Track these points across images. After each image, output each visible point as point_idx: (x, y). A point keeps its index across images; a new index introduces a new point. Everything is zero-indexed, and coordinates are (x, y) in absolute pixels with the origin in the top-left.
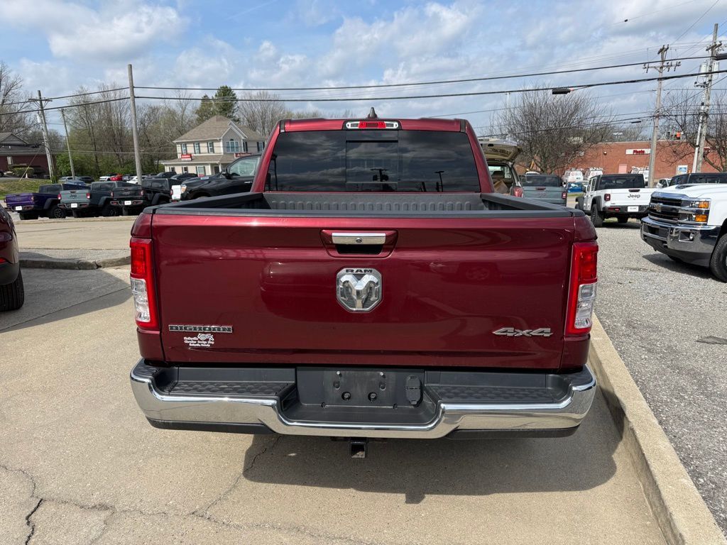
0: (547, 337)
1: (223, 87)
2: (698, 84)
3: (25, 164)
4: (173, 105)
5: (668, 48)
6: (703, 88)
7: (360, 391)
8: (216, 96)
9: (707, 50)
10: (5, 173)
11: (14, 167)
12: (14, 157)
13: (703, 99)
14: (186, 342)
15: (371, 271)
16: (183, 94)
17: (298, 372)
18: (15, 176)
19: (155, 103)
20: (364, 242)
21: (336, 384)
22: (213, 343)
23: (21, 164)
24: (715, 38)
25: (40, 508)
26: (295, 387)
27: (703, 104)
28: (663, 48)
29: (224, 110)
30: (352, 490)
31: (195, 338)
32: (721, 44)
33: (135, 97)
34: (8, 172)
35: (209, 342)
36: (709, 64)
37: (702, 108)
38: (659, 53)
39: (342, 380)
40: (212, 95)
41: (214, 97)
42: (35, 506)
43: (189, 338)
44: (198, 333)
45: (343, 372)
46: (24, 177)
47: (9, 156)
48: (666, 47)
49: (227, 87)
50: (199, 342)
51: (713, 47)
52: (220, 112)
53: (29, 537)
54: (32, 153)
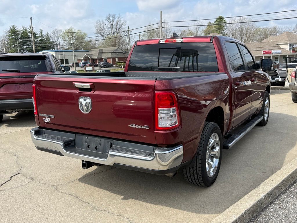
0: (147, 129)
1: (219, 17)
3: (122, 61)
4: (193, 29)
7: (93, 146)
8: (215, 22)
10: (114, 66)
11: (118, 63)
12: (119, 58)
15: (88, 98)
16: (198, 23)
17: (76, 136)
18: (118, 67)
19: (183, 29)
20: (84, 87)
21: (86, 142)
23: (121, 61)
25: (17, 175)
26: (74, 141)
29: (219, 29)
33: (162, 27)
34: (116, 65)
39: (88, 140)
40: (213, 22)
41: (214, 23)
42: (16, 174)
45: (88, 137)
46: (121, 67)
47: (116, 57)
49: (221, 17)
52: (216, 31)
53: (8, 181)
54: (124, 56)
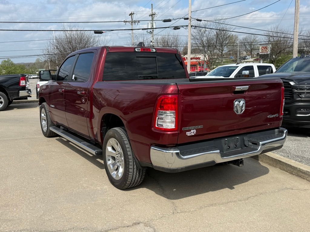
0: (277, 117)
2: (148, 32)
5: (134, 13)
6: (150, 34)
9: (150, 16)
13: (151, 40)
14: (187, 134)
22: (195, 133)
24: (152, 10)
27: (151, 42)
28: (132, 13)
30: (210, 192)
31: (190, 132)
32: (155, 14)
35: (194, 133)
36: (151, 22)
37: (151, 43)
38: (129, 15)
43: (188, 132)
44: (191, 130)
48: (133, 13)
50: (191, 133)
51: (152, 15)
